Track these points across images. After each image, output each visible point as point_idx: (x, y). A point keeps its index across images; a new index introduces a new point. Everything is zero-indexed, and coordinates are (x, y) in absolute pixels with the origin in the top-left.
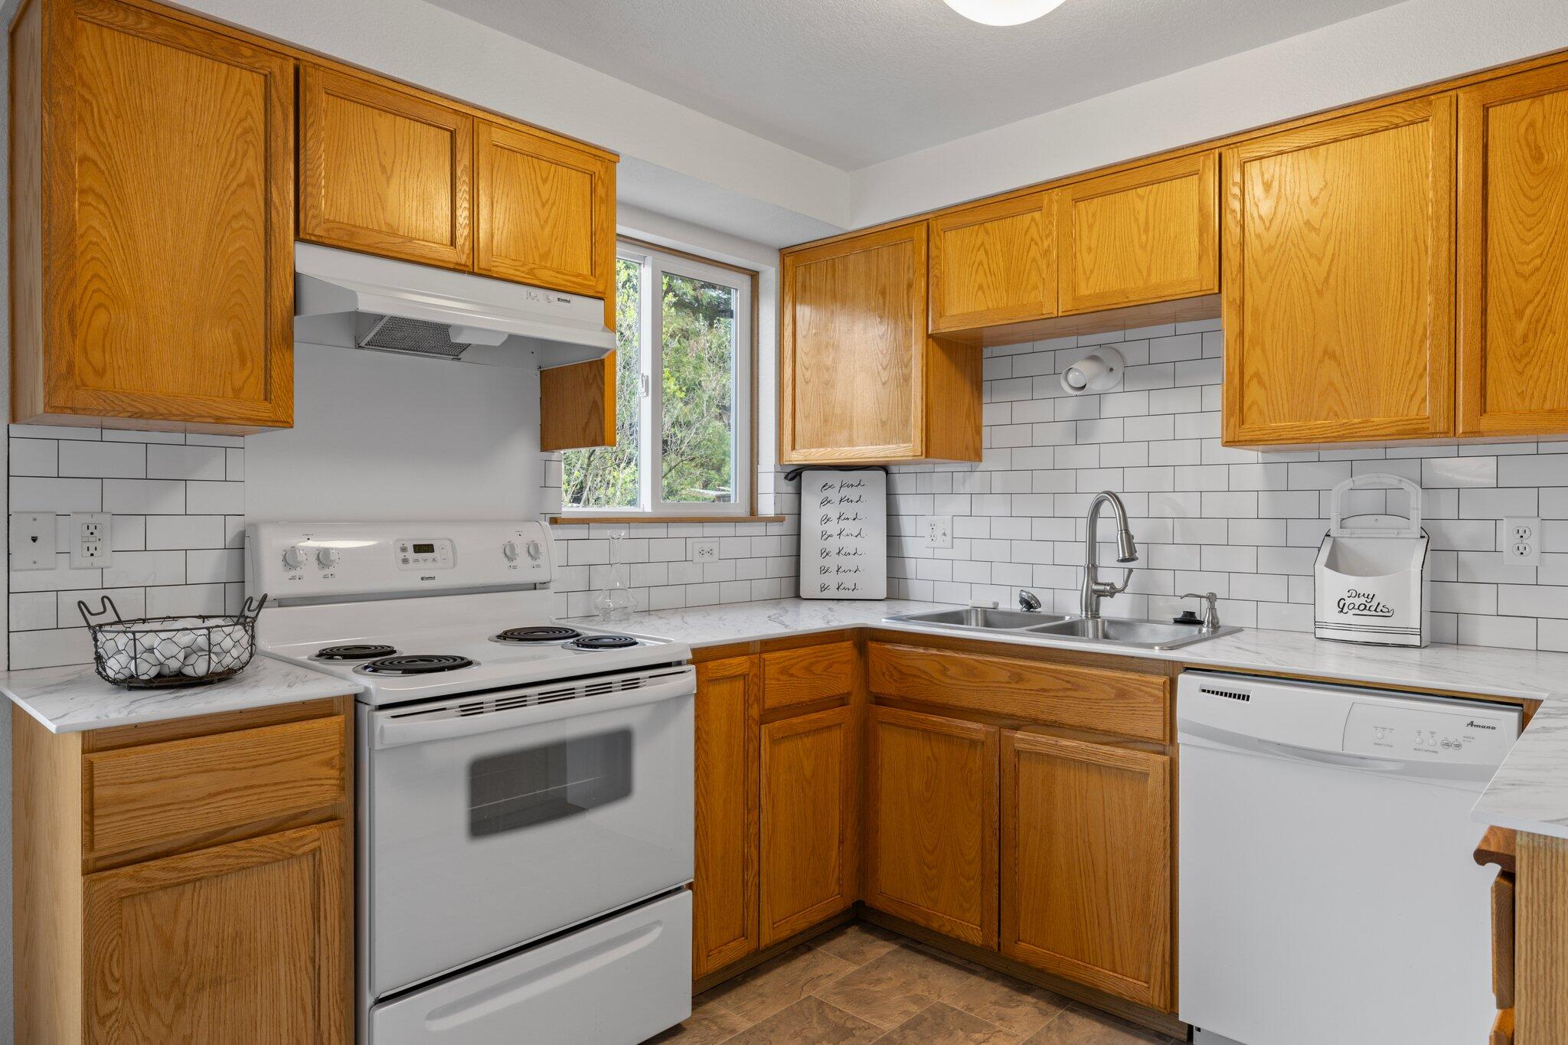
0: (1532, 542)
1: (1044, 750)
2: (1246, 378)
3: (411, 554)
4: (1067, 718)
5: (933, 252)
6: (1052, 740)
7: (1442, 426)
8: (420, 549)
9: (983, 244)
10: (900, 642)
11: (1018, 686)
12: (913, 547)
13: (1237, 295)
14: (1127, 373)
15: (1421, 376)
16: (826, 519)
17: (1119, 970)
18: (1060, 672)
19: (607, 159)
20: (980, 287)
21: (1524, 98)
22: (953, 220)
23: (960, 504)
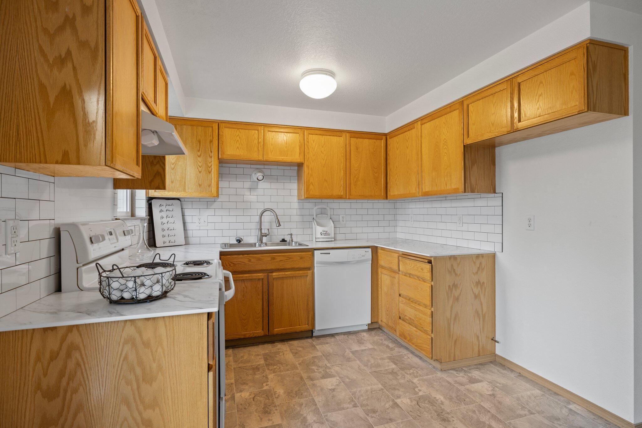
0: (345, 219)
1: (280, 276)
2: (310, 184)
3: (109, 236)
4: (287, 266)
5: (220, 133)
6: (283, 273)
8: (111, 234)
9: (238, 135)
11: (274, 261)
13: (308, 164)
15: (341, 187)
16: (162, 218)
17: (301, 325)
18: (286, 255)
20: (238, 148)
21: (355, 138)
22: (228, 125)
23: (210, 212)
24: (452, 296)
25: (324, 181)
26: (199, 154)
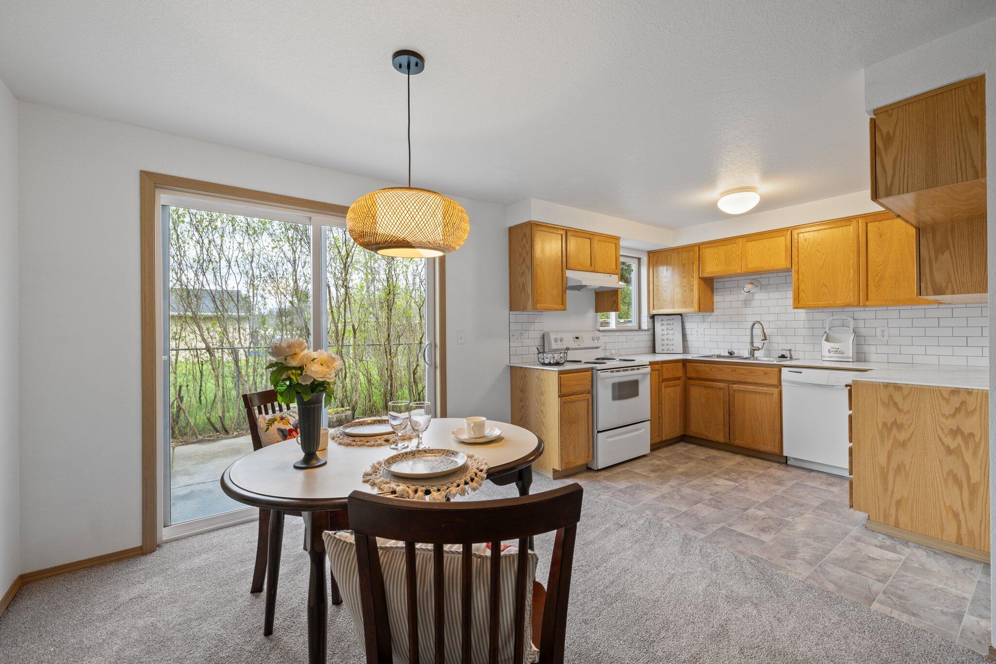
0: (886, 333)
1: (743, 389)
2: (800, 291)
3: (575, 339)
4: (750, 381)
5: (701, 254)
6: (745, 386)
7: (856, 304)
8: (577, 338)
9: (717, 252)
10: (696, 363)
11: (734, 373)
12: (690, 338)
13: (797, 269)
14: (762, 287)
15: (850, 291)
16: (663, 330)
17: (766, 444)
18: (747, 369)
19: (617, 239)
20: (717, 264)
21: (875, 221)
22: (707, 245)
23: (707, 325)
24: (892, 437)
25: (822, 287)
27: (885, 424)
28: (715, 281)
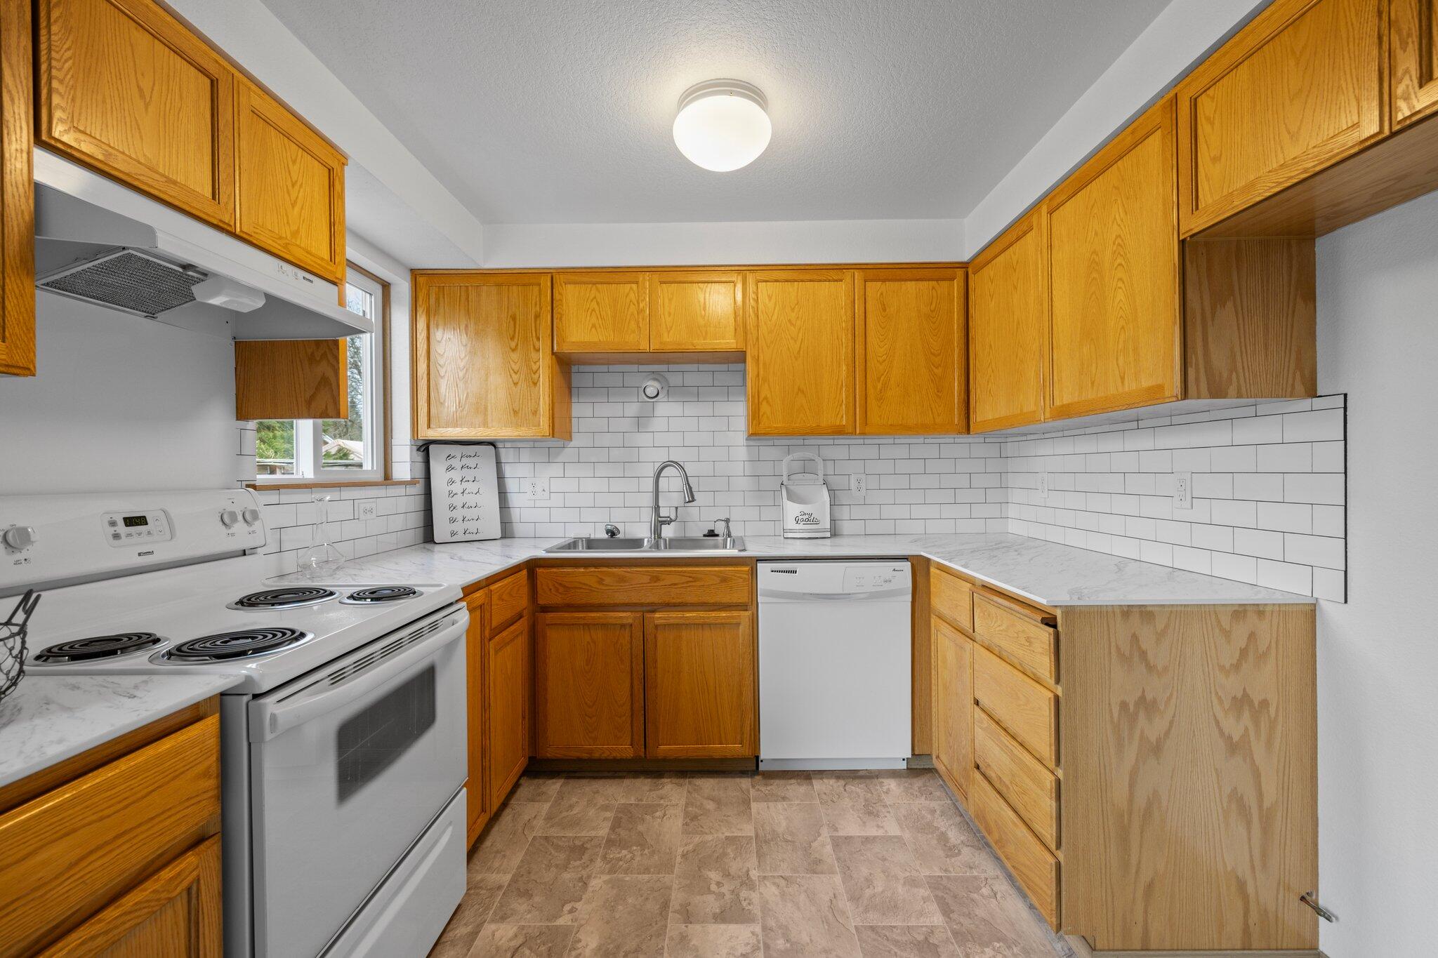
0: (863, 485)
2: (760, 400)
3: (121, 528)
4: (690, 599)
5: (556, 296)
6: (680, 615)
7: (851, 429)
8: (131, 521)
9: (595, 298)
11: (655, 584)
12: (515, 500)
13: (755, 354)
14: (670, 390)
15: (841, 405)
16: (452, 482)
17: (724, 742)
18: (685, 572)
19: (340, 159)
20: (594, 326)
21: (879, 280)
22: (572, 278)
23: (556, 470)
24: (1137, 737)
25: (797, 394)
26: (513, 344)
27: (1124, 705)
28: (574, 368)
